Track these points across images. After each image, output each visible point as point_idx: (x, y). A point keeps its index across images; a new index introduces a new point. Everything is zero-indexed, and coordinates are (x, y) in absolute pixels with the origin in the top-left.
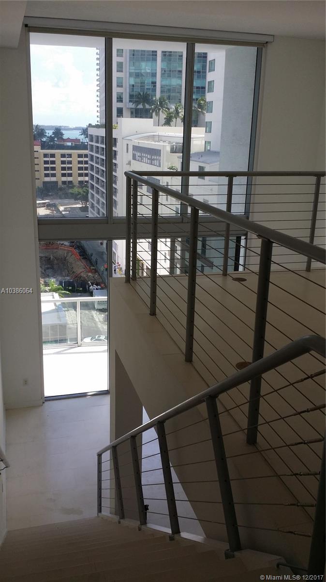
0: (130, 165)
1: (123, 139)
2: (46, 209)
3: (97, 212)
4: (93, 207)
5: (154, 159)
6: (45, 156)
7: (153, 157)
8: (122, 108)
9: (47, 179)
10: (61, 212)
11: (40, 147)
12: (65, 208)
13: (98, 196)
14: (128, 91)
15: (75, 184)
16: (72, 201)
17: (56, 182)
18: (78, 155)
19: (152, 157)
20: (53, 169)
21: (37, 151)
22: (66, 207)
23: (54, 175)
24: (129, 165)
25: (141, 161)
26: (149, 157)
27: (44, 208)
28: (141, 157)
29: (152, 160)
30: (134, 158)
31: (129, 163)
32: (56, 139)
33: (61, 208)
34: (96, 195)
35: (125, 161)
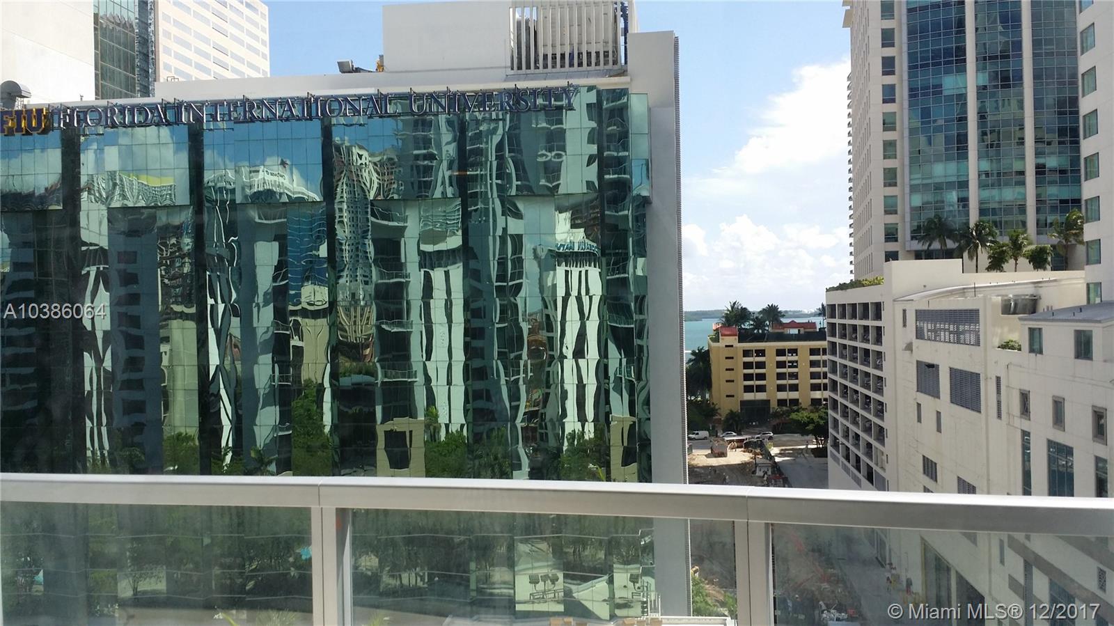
0: (912, 351)
1: (894, 301)
2: (744, 452)
3: (845, 455)
4: (836, 445)
5: (964, 332)
6: (746, 353)
7: (961, 328)
8: (897, 252)
9: (749, 396)
10: (772, 458)
11: (737, 337)
12: (782, 450)
13: (845, 422)
14: (908, 218)
15: (803, 406)
16: (797, 437)
17: (767, 402)
18: (811, 350)
19: (958, 328)
20: (762, 377)
21: (732, 346)
22: (784, 448)
23: (761, 389)
24: (908, 352)
25: (935, 340)
26: (951, 329)
27: (740, 450)
28: (935, 331)
29: (958, 333)
30: (920, 335)
31: (909, 347)
32: (768, 323)
33: (774, 451)
34: (841, 420)
35: (901, 345)
